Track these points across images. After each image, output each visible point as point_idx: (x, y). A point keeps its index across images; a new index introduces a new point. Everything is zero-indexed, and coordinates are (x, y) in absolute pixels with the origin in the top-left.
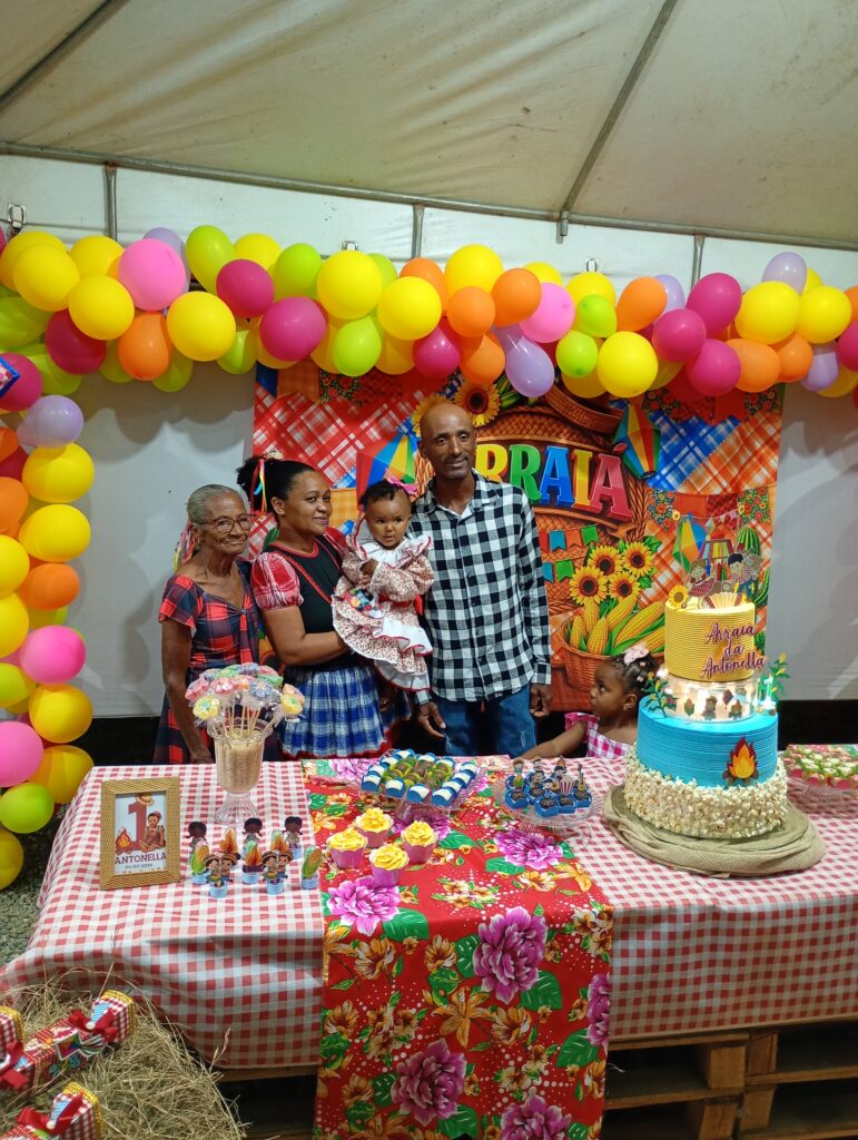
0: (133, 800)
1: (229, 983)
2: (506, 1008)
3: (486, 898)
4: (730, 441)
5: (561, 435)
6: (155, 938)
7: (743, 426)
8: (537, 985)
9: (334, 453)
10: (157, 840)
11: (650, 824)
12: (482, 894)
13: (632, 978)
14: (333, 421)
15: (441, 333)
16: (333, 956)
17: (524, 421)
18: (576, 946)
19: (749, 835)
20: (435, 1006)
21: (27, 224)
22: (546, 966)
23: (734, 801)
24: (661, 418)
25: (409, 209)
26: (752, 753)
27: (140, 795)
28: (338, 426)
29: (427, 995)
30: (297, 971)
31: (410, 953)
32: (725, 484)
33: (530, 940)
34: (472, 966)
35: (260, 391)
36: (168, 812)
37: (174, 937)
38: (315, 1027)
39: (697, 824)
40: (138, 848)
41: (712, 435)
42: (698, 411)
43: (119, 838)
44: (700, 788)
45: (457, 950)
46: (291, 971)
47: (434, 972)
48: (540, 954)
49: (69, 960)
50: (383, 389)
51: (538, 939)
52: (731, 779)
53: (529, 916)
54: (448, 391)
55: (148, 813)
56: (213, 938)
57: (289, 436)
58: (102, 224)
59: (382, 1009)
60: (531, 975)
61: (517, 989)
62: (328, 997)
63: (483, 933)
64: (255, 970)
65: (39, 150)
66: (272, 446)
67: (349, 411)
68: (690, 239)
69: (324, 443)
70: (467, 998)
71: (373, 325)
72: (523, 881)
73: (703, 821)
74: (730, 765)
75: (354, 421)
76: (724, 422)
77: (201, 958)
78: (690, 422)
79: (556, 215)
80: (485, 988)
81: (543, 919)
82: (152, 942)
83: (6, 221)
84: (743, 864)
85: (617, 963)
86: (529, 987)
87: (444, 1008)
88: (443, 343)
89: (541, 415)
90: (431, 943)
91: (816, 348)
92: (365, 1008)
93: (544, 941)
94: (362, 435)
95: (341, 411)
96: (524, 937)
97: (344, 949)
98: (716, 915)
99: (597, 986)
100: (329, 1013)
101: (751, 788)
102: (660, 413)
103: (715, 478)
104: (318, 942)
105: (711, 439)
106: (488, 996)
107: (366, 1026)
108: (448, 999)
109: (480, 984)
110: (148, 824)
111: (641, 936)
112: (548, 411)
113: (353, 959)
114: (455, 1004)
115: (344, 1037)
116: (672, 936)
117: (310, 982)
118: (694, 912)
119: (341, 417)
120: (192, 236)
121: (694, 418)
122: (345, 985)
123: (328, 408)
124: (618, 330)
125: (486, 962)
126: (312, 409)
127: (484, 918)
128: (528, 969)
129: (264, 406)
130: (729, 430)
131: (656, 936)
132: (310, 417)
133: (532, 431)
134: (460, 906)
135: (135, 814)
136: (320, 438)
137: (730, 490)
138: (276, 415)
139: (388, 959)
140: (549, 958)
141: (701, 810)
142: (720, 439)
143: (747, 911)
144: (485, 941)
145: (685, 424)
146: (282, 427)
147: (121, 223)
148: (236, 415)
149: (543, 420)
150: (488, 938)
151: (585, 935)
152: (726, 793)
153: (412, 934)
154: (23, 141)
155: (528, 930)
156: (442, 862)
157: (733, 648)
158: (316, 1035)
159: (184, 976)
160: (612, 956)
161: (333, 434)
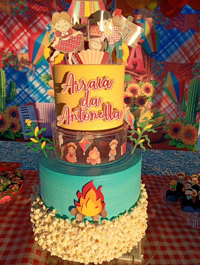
4: (190, 40)
7: (197, 34)
9: (18, 38)
14: (18, 24)
41: (183, 37)
67: (24, 20)
69: (14, 33)
75: (26, 24)
76: (188, 31)
78: (173, 30)
94: (29, 30)
103: (183, 56)
119: (20, 22)
123: (15, 18)
126: (9, 18)
132: (8, 22)
136: (12, 31)
137: (189, 62)
145: (170, 31)
161: (18, 30)
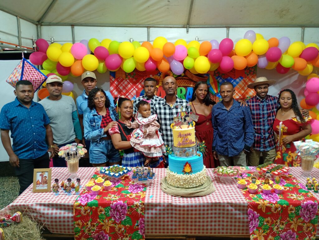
0: (41, 173)
1: (52, 214)
2: (118, 224)
3: (116, 198)
4: (241, 83)
5: (191, 84)
6: (37, 203)
7: (245, 79)
8: (125, 219)
9: (130, 92)
10: (46, 182)
11: (168, 184)
12: (115, 197)
13: (150, 220)
14: (130, 84)
15: (150, 60)
16: (76, 210)
17: (180, 81)
18: (135, 211)
19: (190, 187)
20: (100, 223)
21: (55, 41)
22: (127, 215)
23: (185, 178)
24: (219, 78)
25: (146, 29)
26: (190, 166)
27: (42, 172)
28: (131, 85)
29: (98, 220)
30: (68, 212)
31: (94, 210)
32: (240, 95)
33: (123, 209)
34: (109, 214)
35: (111, 77)
36: (48, 176)
37: (41, 203)
38: (72, 225)
39: (177, 184)
40: (41, 184)
41: (235, 82)
42: (230, 76)
43: (37, 182)
44: (178, 175)
45: (105, 210)
46: (67, 212)
47: (100, 215)
48: (126, 212)
49: (18, 206)
50: (142, 75)
51: (125, 208)
52: (184, 172)
53: (123, 203)
54: (159, 74)
55: (44, 176)
56: (49, 204)
57: (119, 88)
58: (72, 40)
59: (88, 223)
60: (124, 217)
61: (120, 220)
62: (75, 219)
63: (111, 206)
64: (58, 211)
65: (56, 24)
66: (115, 91)
67: (133, 81)
68: (225, 29)
69: (127, 89)
70: (108, 221)
71: (133, 60)
72: (128, 195)
73: (178, 183)
74: (184, 169)
75: (134, 84)
76: (238, 78)
77: (46, 208)
78: (228, 79)
79: (185, 26)
80: (113, 219)
81: (126, 204)
82: (36, 203)
83: (50, 41)
84: (183, 194)
85: (146, 215)
86: (123, 220)
87: (102, 223)
88: (151, 63)
89: (185, 79)
90: (99, 208)
91: (259, 56)
92: (84, 222)
93: (127, 209)
94: (137, 87)
95: (131, 81)
96: (121, 208)
97: (79, 208)
98: (172, 206)
99: (141, 221)
100: (75, 222)
101: (190, 175)
102: (219, 77)
103: (237, 94)
104: (72, 206)
105: (235, 83)
106: (114, 221)
107: (84, 226)
108: (103, 221)
109: (112, 218)
110: (44, 179)
111: (152, 209)
112: (188, 78)
113: (80, 210)
114: (105, 222)
115: (79, 228)
116: (160, 210)
117: (71, 215)
118: (166, 204)
119: (131, 82)
120: (89, 41)
121: (229, 78)
122: (79, 216)
123: (128, 80)
124: (200, 56)
125: (113, 213)
126: (124, 81)
127: (112, 203)
128: (123, 216)
129: (112, 81)
130: (240, 80)
131: (156, 210)
132: (124, 83)
133: (183, 84)
134: (108, 200)
135: (41, 176)
136: (126, 88)
137: (242, 97)
138: (116, 83)
139: (89, 211)
140: (128, 213)
141: (178, 180)
142: (237, 83)
143: (180, 205)
144: (112, 208)
145: (226, 79)
146: (117, 86)
147: (76, 39)
148: (106, 83)
149: (186, 80)
150: (113, 208)
151: (137, 208)
152: (184, 176)
153: (94, 206)
154: (53, 22)
155: (122, 206)
156: (112, 190)
157: (185, 139)
158: (73, 227)
159: (42, 211)
160: (145, 214)
161: (130, 87)
